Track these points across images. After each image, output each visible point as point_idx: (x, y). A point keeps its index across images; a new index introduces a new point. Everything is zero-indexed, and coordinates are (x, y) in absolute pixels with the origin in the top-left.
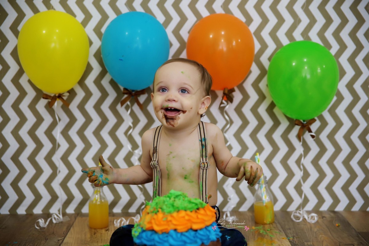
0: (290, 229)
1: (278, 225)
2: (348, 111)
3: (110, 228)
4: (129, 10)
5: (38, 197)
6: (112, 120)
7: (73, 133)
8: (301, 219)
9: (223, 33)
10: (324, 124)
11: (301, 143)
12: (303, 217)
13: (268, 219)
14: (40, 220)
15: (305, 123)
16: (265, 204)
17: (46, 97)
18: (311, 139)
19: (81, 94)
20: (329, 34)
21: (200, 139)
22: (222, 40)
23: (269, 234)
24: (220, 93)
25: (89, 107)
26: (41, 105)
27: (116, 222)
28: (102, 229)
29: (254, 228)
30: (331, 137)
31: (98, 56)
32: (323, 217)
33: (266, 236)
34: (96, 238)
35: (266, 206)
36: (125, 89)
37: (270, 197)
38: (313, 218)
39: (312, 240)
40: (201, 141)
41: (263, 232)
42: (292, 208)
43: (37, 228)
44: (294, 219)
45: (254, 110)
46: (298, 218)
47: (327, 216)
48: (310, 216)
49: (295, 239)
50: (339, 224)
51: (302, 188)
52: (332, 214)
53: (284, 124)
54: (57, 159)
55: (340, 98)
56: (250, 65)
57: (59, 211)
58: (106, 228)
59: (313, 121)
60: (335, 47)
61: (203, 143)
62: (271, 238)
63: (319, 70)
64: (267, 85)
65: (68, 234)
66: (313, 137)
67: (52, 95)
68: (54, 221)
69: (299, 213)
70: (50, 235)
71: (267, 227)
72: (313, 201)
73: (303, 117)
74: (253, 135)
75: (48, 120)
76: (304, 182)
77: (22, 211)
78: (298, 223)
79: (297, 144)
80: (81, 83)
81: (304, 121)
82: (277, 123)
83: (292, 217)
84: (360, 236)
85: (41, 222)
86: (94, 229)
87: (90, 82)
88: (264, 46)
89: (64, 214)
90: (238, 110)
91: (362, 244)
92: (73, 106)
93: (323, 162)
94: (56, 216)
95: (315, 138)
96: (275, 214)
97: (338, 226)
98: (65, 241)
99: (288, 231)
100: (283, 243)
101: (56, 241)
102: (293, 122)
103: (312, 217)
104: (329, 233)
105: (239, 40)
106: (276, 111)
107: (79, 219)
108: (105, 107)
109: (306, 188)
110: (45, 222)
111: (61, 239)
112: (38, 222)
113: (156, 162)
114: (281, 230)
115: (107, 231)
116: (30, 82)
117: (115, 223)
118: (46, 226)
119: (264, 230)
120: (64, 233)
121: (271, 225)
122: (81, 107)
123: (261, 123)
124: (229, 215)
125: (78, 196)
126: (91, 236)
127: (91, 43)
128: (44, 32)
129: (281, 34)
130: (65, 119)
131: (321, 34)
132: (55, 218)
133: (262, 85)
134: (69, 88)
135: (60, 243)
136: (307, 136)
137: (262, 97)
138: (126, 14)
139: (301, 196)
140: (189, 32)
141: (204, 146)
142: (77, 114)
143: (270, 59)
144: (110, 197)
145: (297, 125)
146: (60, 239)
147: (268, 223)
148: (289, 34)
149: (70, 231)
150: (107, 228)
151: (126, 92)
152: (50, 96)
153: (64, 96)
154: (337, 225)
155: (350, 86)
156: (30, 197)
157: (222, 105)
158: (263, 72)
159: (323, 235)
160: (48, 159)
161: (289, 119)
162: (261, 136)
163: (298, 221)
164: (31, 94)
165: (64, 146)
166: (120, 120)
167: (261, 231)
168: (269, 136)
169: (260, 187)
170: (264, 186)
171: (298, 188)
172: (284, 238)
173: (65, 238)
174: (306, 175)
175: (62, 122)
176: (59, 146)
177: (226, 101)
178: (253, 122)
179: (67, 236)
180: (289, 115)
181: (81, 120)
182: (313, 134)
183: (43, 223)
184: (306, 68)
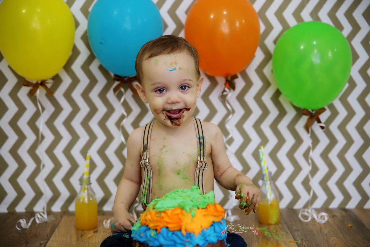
0: (297, 230)
1: (285, 226)
2: (361, 99)
3: (99, 229)
5: (21, 194)
6: (102, 110)
7: (59, 123)
8: (310, 219)
9: (225, 13)
10: (335, 113)
11: (309, 135)
12: (312, 216)
13: (274, 218)
14: (21, 221)
15: (314, 112)
16: (269, 203)
17: (27, 84)
18: (321, 130)
19: (67, 81)
20: (340, 14)
21: (198, 137)
22: (225, 21)
23: (274, 236)
24: (221, 81)
25: (77, 95)
26: (23, 93)
27: (106, 222)
28: (90, 230)
29: (258, 229)
30: (342, 127)
31: (85, 38)
32: (334, 216)
33: (272, 239)
34: (83, 241)
35: (271, 205)
36: (115, 75)
37: (275, 194)
38: (323, 218)
39: (323, 243)
40: (199, 139)
41: (268, 234)
42: (299, 205)
43: (18, 229)
44: (302, 219)
45: (258, 98)
46: (306, 217)
47: (338, 214)
48: (319, 216)
50: (352, 225)
51: (311, 183)
52: (343, 213)
53: (291, 114)
54: (41, 151)
55: (353, 85)
57: (44, 209)
58: (95, 228)
59: (323, 110)
60: (348, 28)
61: (202, 141)
62: (277, 241)
63: (330, 54)
64: (272, 71)
65: (52, 236)
66: (322, 128)
67: (34, 82)
68: (38, 221)
69: (308, 212)
70: (32, 237)
71: (272, 228)
72: (322, 198)
73: (312, 106)
74: (257, 126)
75: (31, 109)
76: (313, 176)
77: (3, 208)
78: (307, 224)
79: (305, 136)
80: (67, 67)
81: (313, 110)
82: (282, 113)
83: (300, 216)
85: (23, 222)
86: (81, 231)
87: (77, 67)
88: (269, 28)
89: (49, 213)
90: (241, 98)
92: (59, 95)
93: (333, 156)
94: (39, 216)
95: (324, 130)
96: (281, 212)
97: (351, 227)
99: (296, 233)
101: (38, 245)
102: (300, 112)
103: (322, 216)
104: (341, 236)
105: (243, 21)
106: (281, 99)
107: (65, 218)
108: (94, 95)
109: (315, 183)
110: (27, 223)
111: (44, 243)
112: (20, 223)
113: (146, 160)
114: (288, 231)
115: (96, 233)
116: (10, 67)
117: (104, 223)
118: (28, 227)
119: (269, 232)
120: (47, 236)
121: (277, 226)
122: (68, 95)
123: (266, 112)
124: (230, 214)
125: (65, 194)
126: (78, 239)
127: (77, 24)
129: (288, 14)
130: (50, 109)
131: (332, 14)
132: (38, 218)
133: (267, 71)
134: (53, 74)
136: (316, 127)
137: (267, 84)
139: (309, 193)
140: (186, 12)
141: (202, 144)
142: (63, 102)
143: (275, 42)
144: (100, 195)
145: (306, 114)
146: (42, 242)
147: (273, 223)
148: (297, 15)
149: (54, 233)
150: (96, 230)
151: (117, 78)
152: (32, 84)
153: (47, 83)
154: (350, 225)
155: (363, 72)
156: (11, 194)
157: (225, 93)
158: (268, 56)
159: (335, 238)
160: (32, 152)
161: (296, 108)
162: (265, 127)
163: (306, 221)
164: (12, 80)
165: (49, 137)
166: (111, 110)
167: (266, 233)
168: (274, 127)
169: (264, 184)
170: (268, 182)
171: (306, 183)
172: (291, 242)
173: (47, 242)
174: (315, 170)
175: (45, 112)
176: (43, 137)
177: (229, 89)
178: (257, 112)
179: (51, 239)
180: (296, 104)
181: (67, 109)
182: (323, 125)
183: (24, 224)
184: (316, 51)
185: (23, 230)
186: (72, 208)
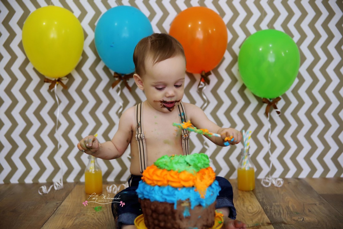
0: (260, 193)
2: (309, 92)
3: (103, 193)
4: (117, 4)
5: (43, 169)
6: (106, 102)
7: (72, 113)
8: (270, 184)
9: (200, 23)
10: (288, 103)
11: (268, 119)
12: (272, 182)
14: (43, 187)
15: (271, 101)
17: (47, 81)
18: (277, 115)
19: (78, 80)
20: (291, 25)
21: (180, 114)
22: (200, 29)
24: (198, 77)
25: (86, 90)
26: (44, 89)
27: (109, 188)
30: (294, 114)
31: (93, 46)
32: (289, 183)
36: (116, 73)
38: (279, 182)
39: (279, 201)
40: (181, 115)
42: (262, 176)
43: (40, 193)
44: (264, 185)
45: (228, 92)
46: (267, 183)
47: (292, 182)
48: (277, 181)
49: (264, 201)
51: (271, 159)
52: (297, 181)
53: (254, 103)
54: (58, 135)
55: (302, 80)
56: (223, 52)
57: (60, 180)
58: (100, 193)
59: (278, 99)
60: (297, 37)
61: (183, 117)
62: (243, 200)
64: (238, 70)
65: (67, 198)
66: (278, 113)
67: (53, 79)
68: (56, 188)
69: (268, 180)
70: (50, 199)
72: (280, 170)
73: (270, 95)
74: (227, 114)
75: (50, 102)
76: (272, 153)
77: (29, 180)
78: (268, 188)
79: (265, 121)
80: (78, 68)
81: (270, 99)
82: (247, 103)
83: (262, 183)
84: (321, 197)
85: (44, 188)
87: (86, 68)
88: (236, 36)
89: (65, 183)
90: (214, 92)
91: (323, 204)
92: (72, 90)
93: (288, 136)
94: (57, 184)
95: (280, 114)
98: (62, 204)
99: (259, 194)
100: (253, 204)
101: (55, 204)
102: (262, 101)
104: (294, 196)
105: (214, 30)
106: (246, 92)
107: (77, 186)
108: (99, 91)
109: (274, 158)
110: (48, 189)
111: (59, 203)
112: (41, 189)
116: (34, 69)
117: (107, 189)
118: (48, 192)
120: (63, 198)
122: (79, 91)
123: (234, 103)
125: (77, 168)
127: (86, 35)
128: (44, 24)
129: (250, 26)
130: (65, 102)
131: (284, 25)
132: (56, 186)
133: (234, 70)
134: (67, 73)
135: (58, 205)
136: (274, 114)
137: (234, 80)
138: (115, 8)
139: (269, 166)
140: (170, 25)
141: (183, 120)
142: (75, 96)
143: (240, 47)
144: (104, 168)
145: (265, 103)
146: (58, 202)
148: (257, 26)
149: (68, 196)
151: (116, 75)
152: (51, 81)
153: (62, 80)
155: (310, 70)
156: (36, 169)
157: (200, 87)
158: (235, 59)
159: (289, 197)
160: (51, 135)
161: (258, 98)
162: (234, 114)
163: (267, 186)
164: (36, 80)
165: (65, 124)
166: (112, 102)
168: (241, 114)
171: (267, 158)
173: (62, 202)
174: (273, 147)
175: (61, 104)
176: (60, 124)
177: (204, 83)
178: (227, 102)
179: (65, 200)
180: (258, 95)
181: (78, 102)
182: (279, 110)
183: (45, 189)
184: (271, 52)
185: (44, 194)
186: (83, 179)
